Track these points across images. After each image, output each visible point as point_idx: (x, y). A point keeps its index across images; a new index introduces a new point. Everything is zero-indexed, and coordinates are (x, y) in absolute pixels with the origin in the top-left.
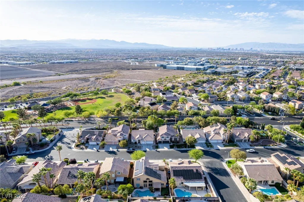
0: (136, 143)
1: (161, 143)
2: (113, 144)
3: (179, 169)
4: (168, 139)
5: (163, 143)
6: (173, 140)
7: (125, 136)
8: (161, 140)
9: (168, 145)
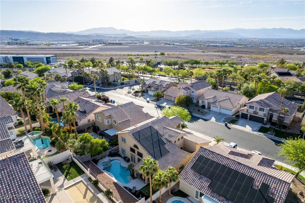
0: (203, 107)
1: (247, 119)
2: (173, 100)
3: (215, 160)
4: (261, 114)
5: (250, 119)
6: (275, 118)
7: (192, 92)
8: (246, 113)
9: (260, 125)
